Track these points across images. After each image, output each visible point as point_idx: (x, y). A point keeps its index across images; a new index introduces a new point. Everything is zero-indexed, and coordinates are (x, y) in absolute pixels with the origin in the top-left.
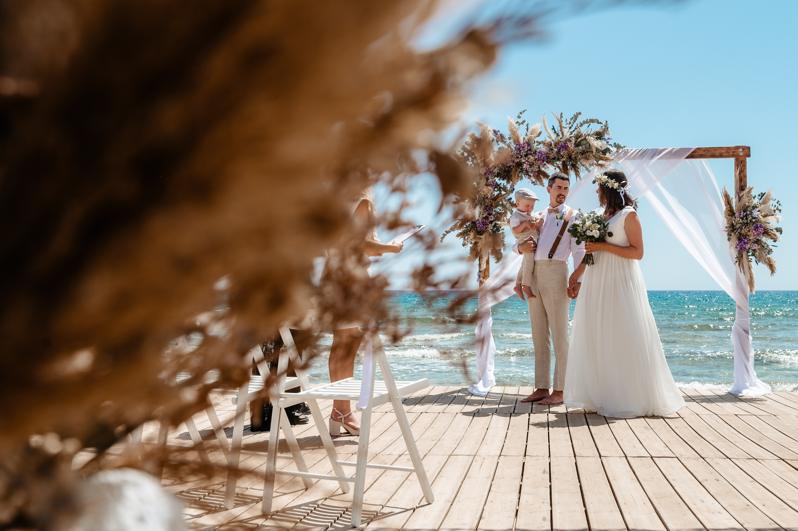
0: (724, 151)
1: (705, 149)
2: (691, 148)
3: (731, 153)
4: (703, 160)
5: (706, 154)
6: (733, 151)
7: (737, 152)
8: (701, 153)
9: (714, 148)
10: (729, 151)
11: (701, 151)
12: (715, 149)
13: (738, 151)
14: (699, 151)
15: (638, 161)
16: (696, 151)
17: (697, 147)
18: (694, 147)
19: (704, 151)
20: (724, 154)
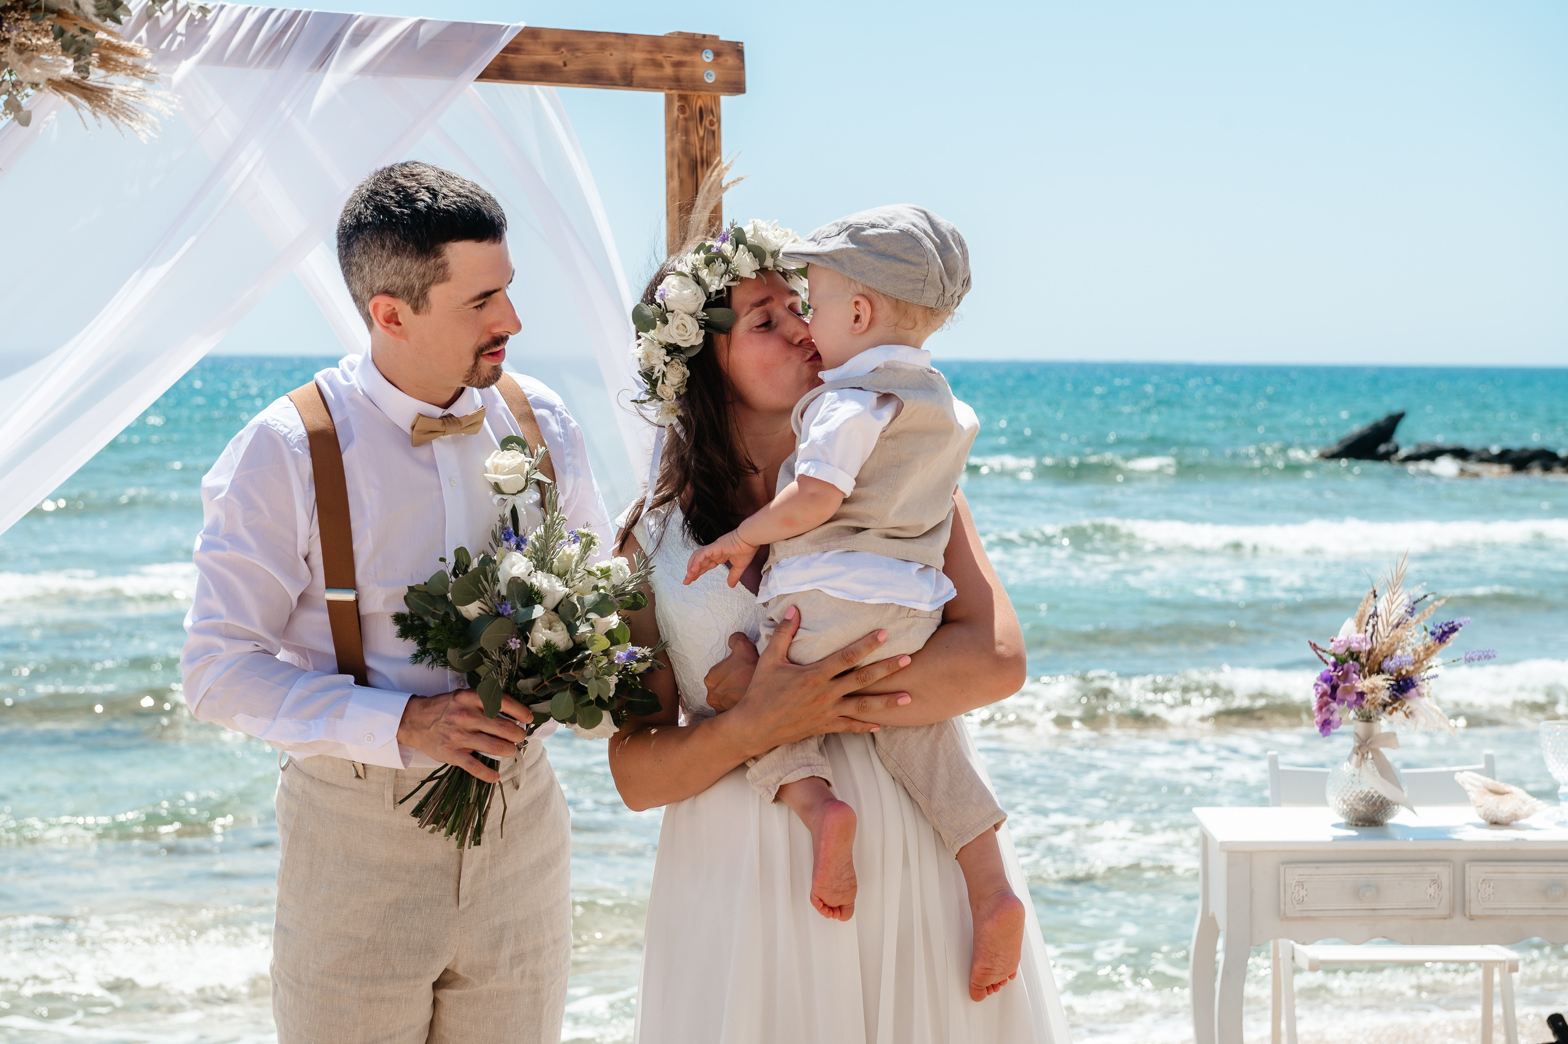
0: (638, 56)
1: (558, 38)
2: (498, 30)
3: (669, 70)
4: (543, 93)
5: (565, 65)
6: (676, 57)
7: (693, 64)
8: (540, 58)
9: (599, 39)
10: (659, 57)
11: (544, 44)
12: (603, 40)
13: (694, 58)
14: (531, 47)
15: (260, 77)
16: (520, 44)
17: (523, 24)
18: (515, 22)
19: (557, 47)
20: (643, 73)
